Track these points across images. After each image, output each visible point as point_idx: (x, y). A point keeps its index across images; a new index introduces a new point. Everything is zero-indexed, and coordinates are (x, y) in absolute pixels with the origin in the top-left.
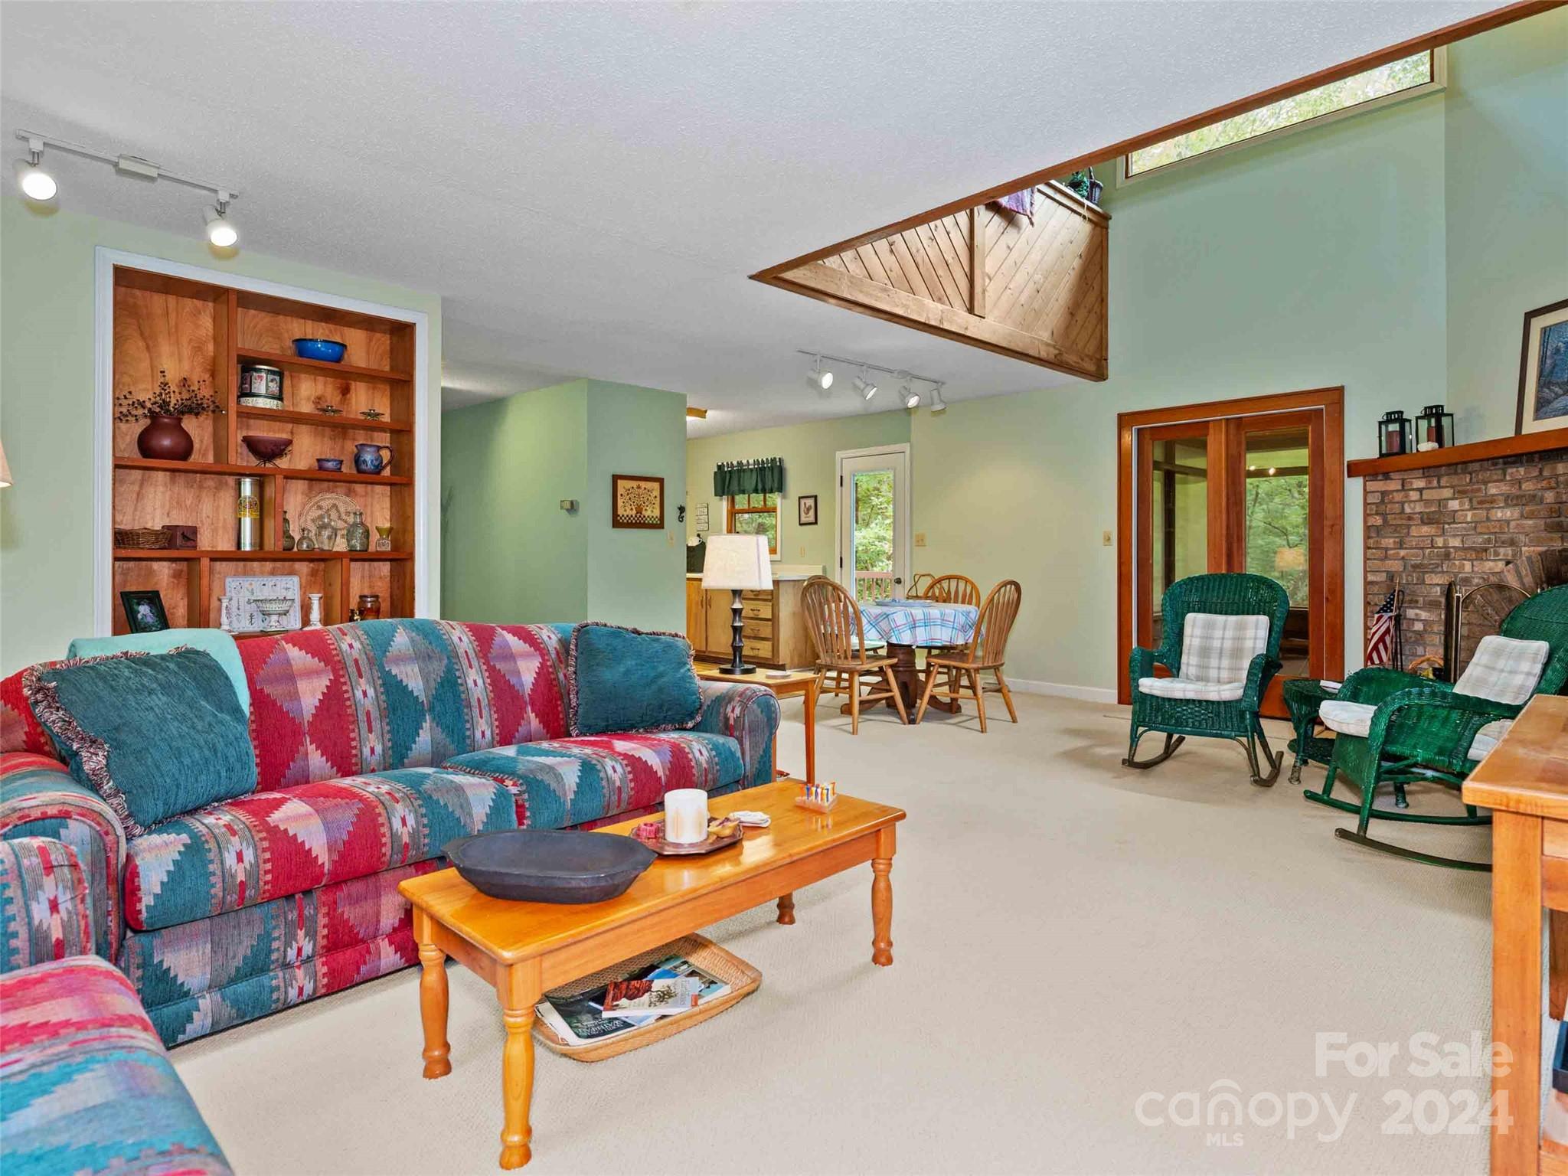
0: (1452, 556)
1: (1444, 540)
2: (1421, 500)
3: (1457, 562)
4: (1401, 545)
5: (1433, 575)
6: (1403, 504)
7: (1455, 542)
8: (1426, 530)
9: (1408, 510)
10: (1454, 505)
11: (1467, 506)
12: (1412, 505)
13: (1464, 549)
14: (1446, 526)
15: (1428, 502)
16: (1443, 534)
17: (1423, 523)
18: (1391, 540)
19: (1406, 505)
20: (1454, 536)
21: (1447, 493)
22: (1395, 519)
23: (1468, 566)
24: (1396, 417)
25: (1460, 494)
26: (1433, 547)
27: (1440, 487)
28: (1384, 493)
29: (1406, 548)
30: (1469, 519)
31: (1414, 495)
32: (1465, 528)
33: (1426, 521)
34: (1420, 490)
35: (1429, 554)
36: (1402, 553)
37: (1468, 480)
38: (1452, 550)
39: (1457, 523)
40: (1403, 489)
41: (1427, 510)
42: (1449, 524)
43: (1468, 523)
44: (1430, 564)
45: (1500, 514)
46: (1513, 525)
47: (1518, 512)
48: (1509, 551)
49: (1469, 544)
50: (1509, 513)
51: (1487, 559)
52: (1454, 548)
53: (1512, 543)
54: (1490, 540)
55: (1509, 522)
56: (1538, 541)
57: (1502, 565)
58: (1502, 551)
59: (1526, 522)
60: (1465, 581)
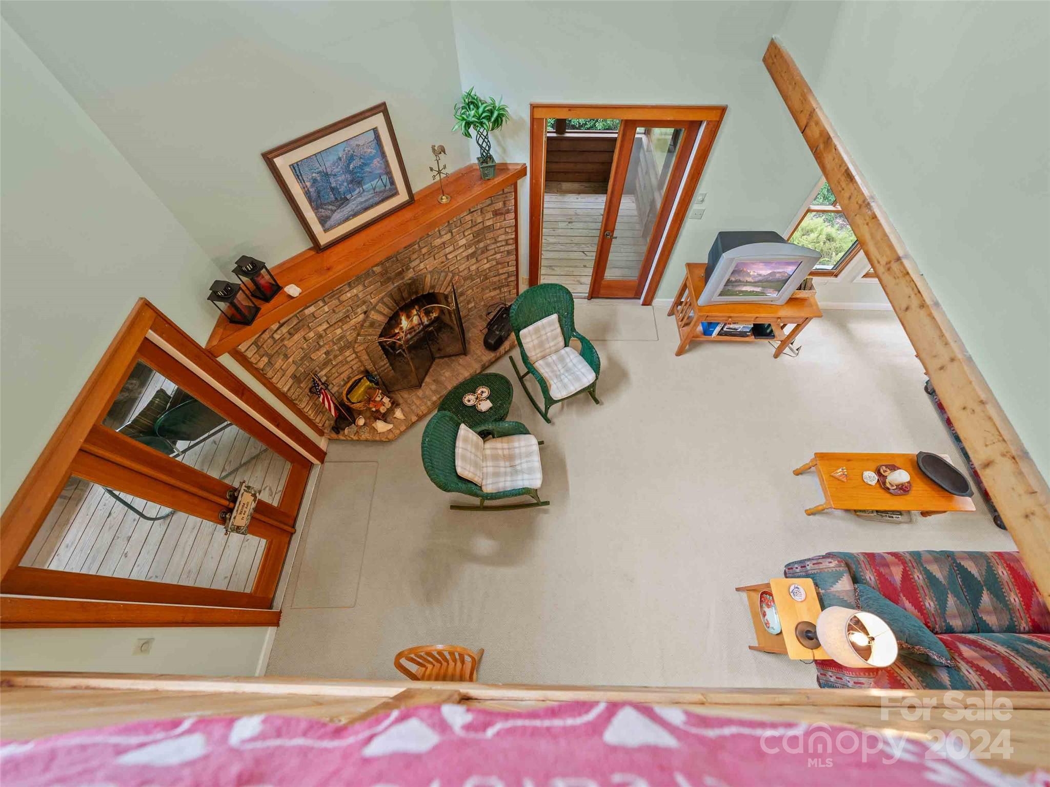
0: (324, 335)
1: (315, 331)
3: (329, 335)
4: (286, 357)
5: (317, 352)
7: (325, 326)
13: (331, 326)
14: (310, 325)
16: (310, 330)
18: (280, 361)
20: (321, 324)
22: (273, 349)
23: (339, 331)
24: (216, 286)
26: (307, 341)
29: (291, 356)
30: (327, 310)
32: (326, 316)
35: (307, 345)
36: (291, 360)
38: (322, 333)
39: (318, 318)
42: (312, 321)
43: (327, 312)
44: (312, 349)
45: (349, 295)
46: (360, 295)
47: (360, 287)
48: (364, 307)
49: (334, 321)
50: (355, 291)
51: (351, 320)
52: (325, 330)
53: (364, 302)
54: (348, 311)
55: (356, 295)
56: (381, 292)
57: (362, 316)
58: (359, 310)
59: (369, 288)
60: (341, 338)
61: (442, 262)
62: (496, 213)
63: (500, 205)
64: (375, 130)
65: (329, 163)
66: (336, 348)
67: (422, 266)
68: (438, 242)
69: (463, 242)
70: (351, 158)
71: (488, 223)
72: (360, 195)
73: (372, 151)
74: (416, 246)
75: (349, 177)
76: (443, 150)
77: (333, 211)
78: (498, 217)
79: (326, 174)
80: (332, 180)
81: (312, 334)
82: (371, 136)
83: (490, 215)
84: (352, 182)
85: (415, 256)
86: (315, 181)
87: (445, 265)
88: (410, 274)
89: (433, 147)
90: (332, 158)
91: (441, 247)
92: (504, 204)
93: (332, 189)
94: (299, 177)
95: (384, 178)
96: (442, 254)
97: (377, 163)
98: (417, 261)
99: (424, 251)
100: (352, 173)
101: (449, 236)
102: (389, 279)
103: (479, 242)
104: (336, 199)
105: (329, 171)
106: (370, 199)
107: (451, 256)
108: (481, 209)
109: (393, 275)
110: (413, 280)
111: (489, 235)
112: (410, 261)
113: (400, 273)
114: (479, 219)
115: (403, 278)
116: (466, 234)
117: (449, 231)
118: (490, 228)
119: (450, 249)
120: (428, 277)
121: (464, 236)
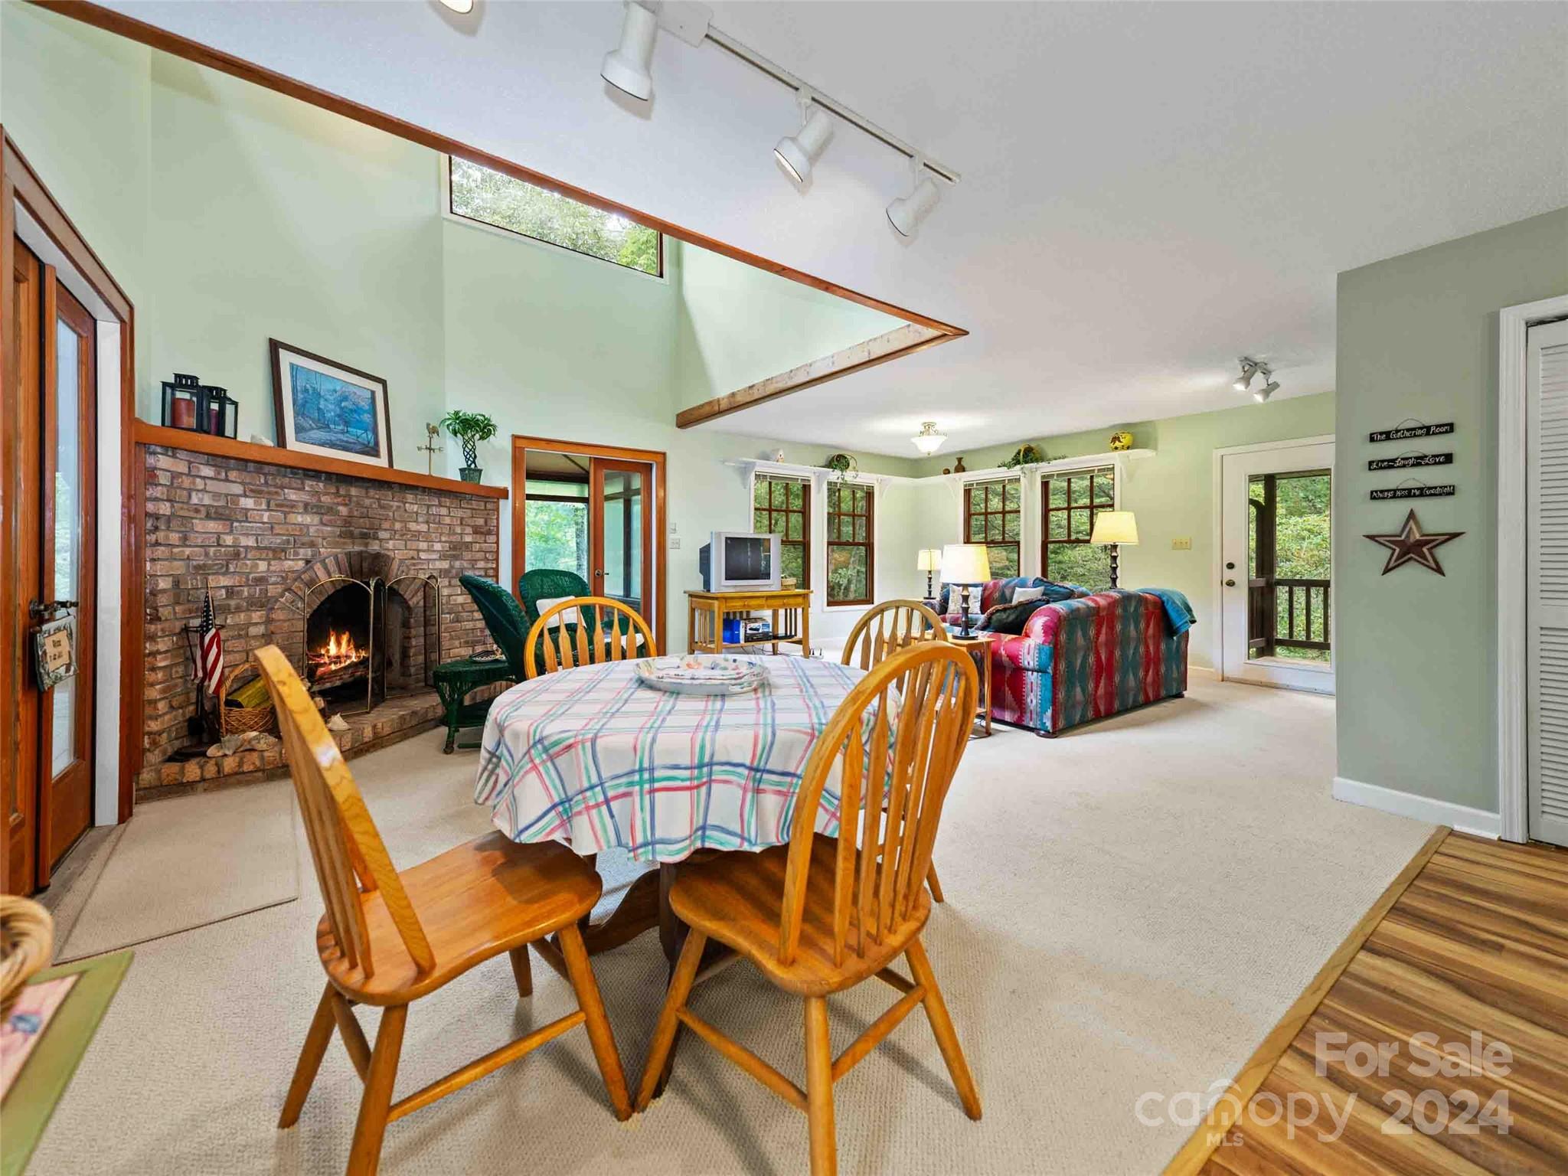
0: (243, 556)
1: (235, 539)
3: (248, 562)
4: (185, 540)
5: (221, 577)
6: (190, 491)
8: (213, 526)
9: (195, 500)
10: (248, 503)
11: (264, 507)
12: (200, 495)
13: (258, 548)
14: (235, 524)
15: (216, 495)
16: (231, 532)
17: (208, 517)
19: (194, 494)
20: (247, 535)
21: (237, 489)
22: (182, 508)
23: (262, 566)
24: (178, 380)
25: (256, 493)
26: (219, 545)
27: (227, 480)
29: (190, 546)
30: (265, 520)
32: (260, 528)
33: (213, 515)
35: (215, 554)
36: (188, 551)
37: (262, 481)
38: (241, 549)
39: (250, 522)
40: (189, 475)
41: (216, 504)
42: (240, 522)
43: (264, 523)
44: (217, 564)
45: (300, 519)
46: (312, 530)
47: (316, 519)
48: (309, 552)
49: (265, 543)
50: (308, 519)
51: (286, 559)
52: (246, 547)
53: (312, 545)
54: (288, 542)
55: (308, 526)
56: (336, 545)
57: (301, 564)
58: (302, 551)
59: (325, 528)
60: (261, 580)
61: (413, 558)
62: (477, 531)
63: (481, 522)
64: (372, 392)
65: (325, 387)
66: (246, 594)
67: (390, 544)
68: (413, 526)
69: (438, 546)
70: (345, 398)
71: (468, 539)
72: (343, 432)
73: (365, 405)
74: (390, 513)
75: (338, 411)
76: (437, 432)
77: (312, 429)
78: (478, 536)
79: (319, 394)
80: (322, 402)
81: (229, 540)
82: (368, 395)
83: (469, 530)
84: (339, 416)
85: (386, 525)
86: (306, 391)
87: (414, 565)
88: (375, 547)
89: (428, 425)
90: (328, 386)
91: (415, 536)
92: (486, 522)
93: (319, 409)
94: (294, 377)
95: (370, 435)
96: (414, 545)
97: (367, 418)
98: (388, 535)
99: (397, 526)
100: (340, 407)
101: (424, 528)
102: (351, 535)
103: (455, 558)
104: (319, 420)
105: (322, 394)
106: (351, 443)
107: (423, 556)
108: (462, 519)
109: (357, 531)
110: (377, 556)
111: (467, 555)
112: (380, 528)
113: (364, 536)
114: (458, 530)
115: (366, 545)
116: (443, 539)
117: (427, 522)
118: (468, 546)
119: (423, 545)
120: (395, 565)
121: (440, 542)
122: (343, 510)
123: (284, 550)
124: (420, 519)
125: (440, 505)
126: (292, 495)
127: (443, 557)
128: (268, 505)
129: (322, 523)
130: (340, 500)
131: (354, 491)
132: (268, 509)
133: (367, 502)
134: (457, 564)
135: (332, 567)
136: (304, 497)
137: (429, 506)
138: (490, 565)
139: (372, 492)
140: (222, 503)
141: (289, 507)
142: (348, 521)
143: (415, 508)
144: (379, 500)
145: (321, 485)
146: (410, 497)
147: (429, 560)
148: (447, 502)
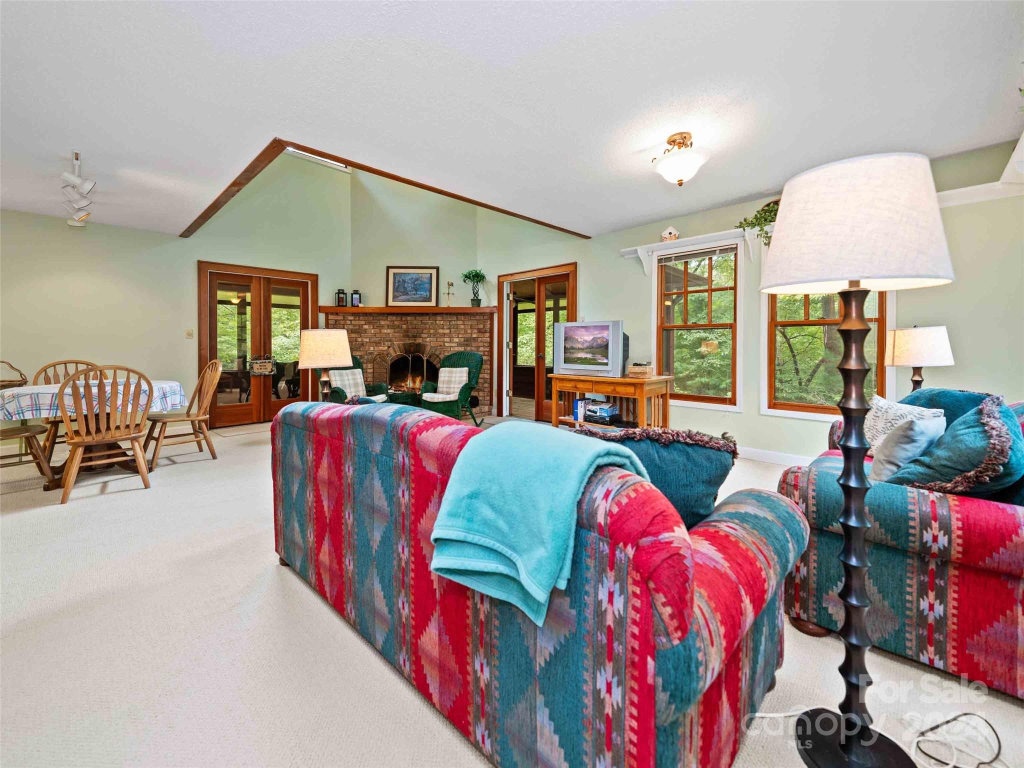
0: (365, 345)
1: (362, 340)
2: (351, 324)
3: (367, 347)
5: (357, 352)
6: (344, 325)
7: (367, 340)
8: (354, 335)
9: (346, 327)
10: (366, 327)
11: (372, 327)
12: (348, 325)
13: (370, 342)
15: (354, 325)
16: (361, 336)
20: (366, 338)
21: (363, 322)
23: (372, 348)
24: (341, 292)
25: (369, 323)
26: (357, 341)
27: (359, 320)
28: (336, 321)
30: (373, 332)
31: (348, 322)
32: (371, 335)
33: (354, 332)
34: (351, 320)
35: (355, 344)
40: (344, 320)
45: (385, 331)
46: (390, 335)
47: (392, 331)
48: (389, 343)
49: (372, 340)
50: (389, 331)
51: (380, 346)
53: (391, 341)
54: (381, 340)
55: (389, 334)
56: (401, 340)
57: (386, 348)
58: (386, 343)
59: (396, 334)
60: (371, 353)
61: (441, 346)
62: (480, 331)
63: (482, 326)
64: (431, 274)
65: (407, 278)
67: (428, 339)
68: (441, 331)
69: (456, 340)
70: (417, 280)
71: (475, 336)
72: (414, 294)
73: (427, 281)
74: (428, 326)
75: (413, 286)
76: (452, 285)
77: (400, 296)
78: (480, 334)
79: (405, 281)
80: (406, 284)
81: (360, 340)
82: (429, 275)
83: (476, 331)
84: (413, 288)
85: (425, 331)
86: (399, 281)
87: (441, 349)
88: (419, 341)
90: (410, 277)
91: (442, 335)
92: (484, 326)
93: (404, 287)
94: (394, 278)
95: (428, 293)
96: (442, 339)
97: (427, 286)
98: (426, 336)
99: (432, 331)
100: (414, 284)
101: (447, 331)
102: (408, 336)
103: (467, 345)
104: (404, 291)
106: (418, 298)
107: (447, 344)
108: (471, 325)
109: (410, 335)
110: (419, 345)
111: (474, 344)
112: (422, 333)
113: (415, 337)
114: (469, 331)
115: (415, 340)
116: (460, 336)
117: (449, 328)
118: (475, 339)
119: (448, 340)
120: (428, 348)
121: (458, 337)
122: (404, 327)
123: (380, 343)
124: (445, 327)
125: (457, 319)
126: (382, 323)
127: (459, 344)
128: (373, 326)
129: (394, 332)
130: (403, 322)
131: (409, 318)
132: (374, 329)
133: (415, 322)
134: (468, 349)
135: (397, 349)
136: (387, 323)
137: (450, 321)
138: (486, 349)
139: (418, 318)
140: (357, 327)
141: (383, 326)
142: (407, 331)
143: (442, 322)
144: (421, 321)
145: (394, 317)
146: (439, 318)
147: (451, 347)
148: (463, 318)
